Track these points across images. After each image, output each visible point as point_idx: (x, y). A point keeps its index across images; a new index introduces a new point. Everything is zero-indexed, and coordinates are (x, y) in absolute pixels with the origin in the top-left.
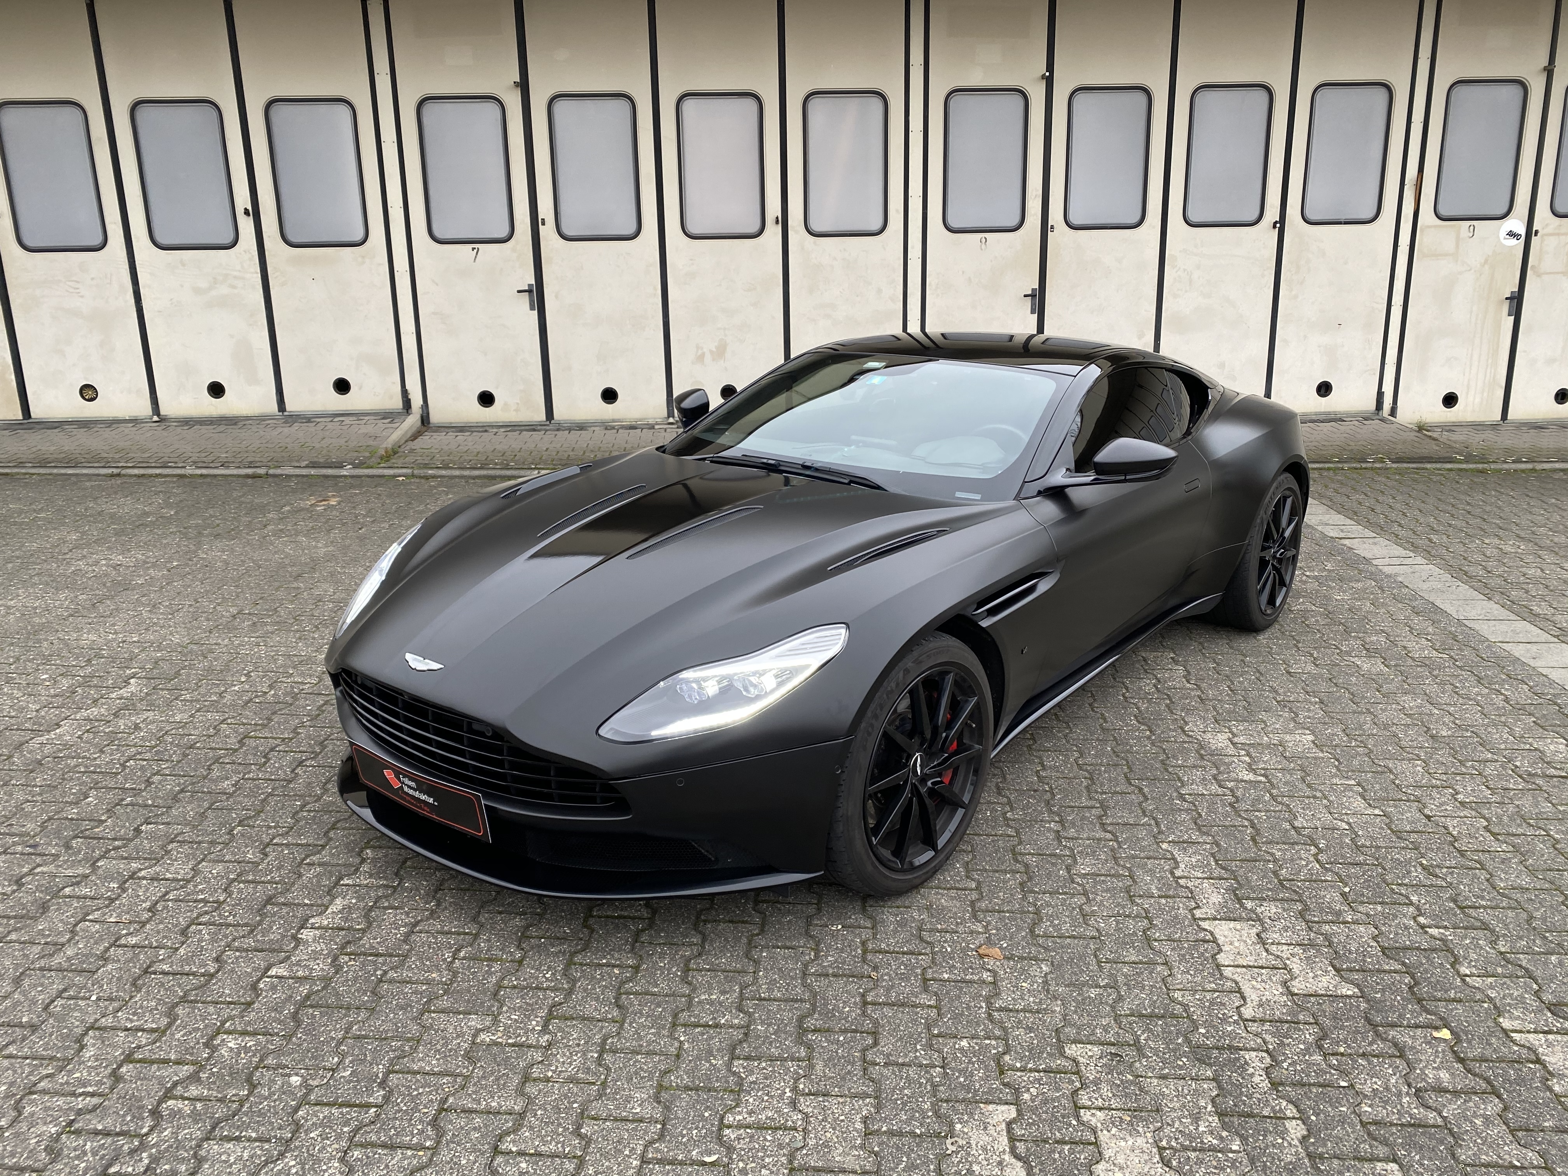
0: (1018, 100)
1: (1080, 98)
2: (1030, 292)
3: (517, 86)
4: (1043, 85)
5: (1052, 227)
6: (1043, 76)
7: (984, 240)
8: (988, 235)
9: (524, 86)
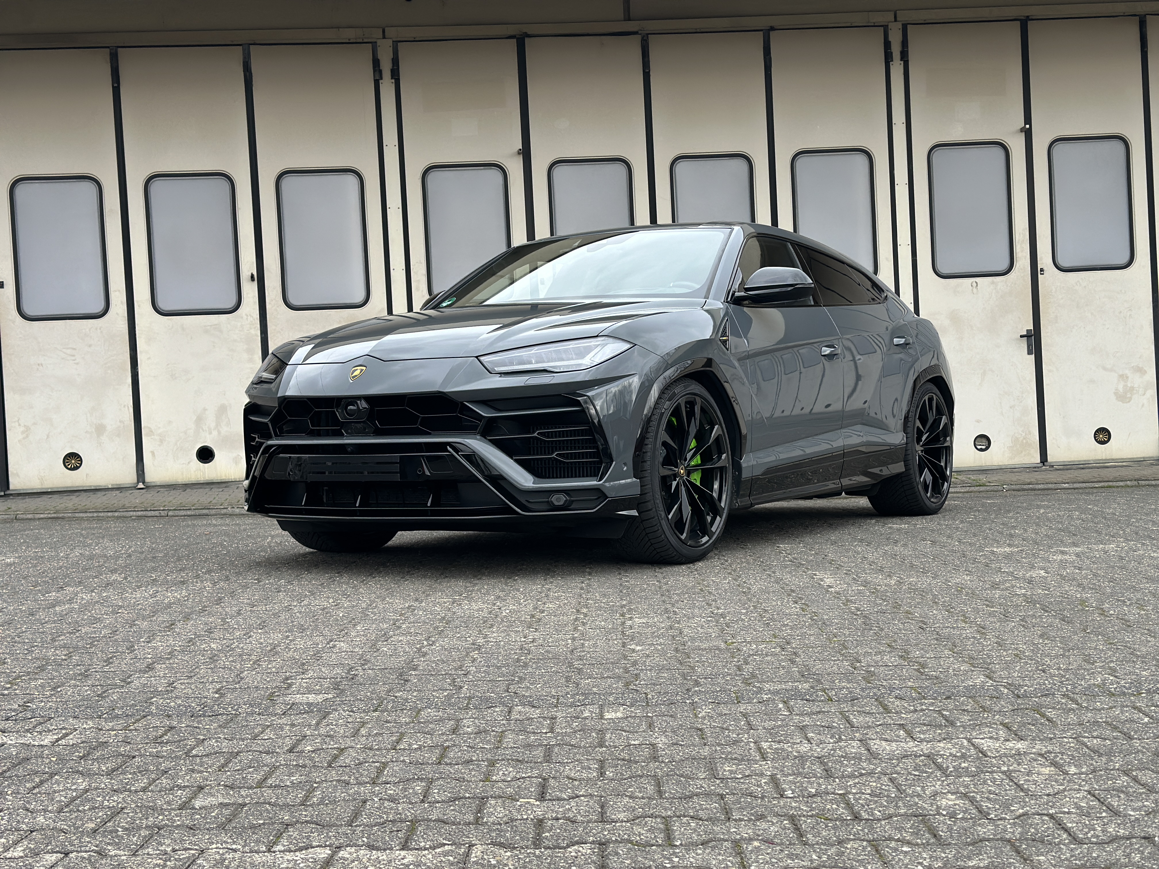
0: (999, 152)
1: (1058, 148)
2: (1025, 333)
3: (519, 154)
4: (1022, 137)
5: (1042, 270)
6: (1022, 130)
7: (975, 284)
8: (979, 280)
9: (526, 153)
